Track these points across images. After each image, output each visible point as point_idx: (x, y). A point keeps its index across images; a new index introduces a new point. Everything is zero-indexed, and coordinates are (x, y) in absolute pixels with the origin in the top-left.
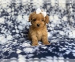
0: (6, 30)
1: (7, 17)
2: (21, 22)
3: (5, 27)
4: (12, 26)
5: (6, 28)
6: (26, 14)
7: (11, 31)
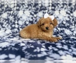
0: (7, 24)
1: (9, 12)
2: (21, 17)
3: (7, 21)
4: (13, 21)
5: (7, 23)
6: (28, 10)
7: (11, 26)
